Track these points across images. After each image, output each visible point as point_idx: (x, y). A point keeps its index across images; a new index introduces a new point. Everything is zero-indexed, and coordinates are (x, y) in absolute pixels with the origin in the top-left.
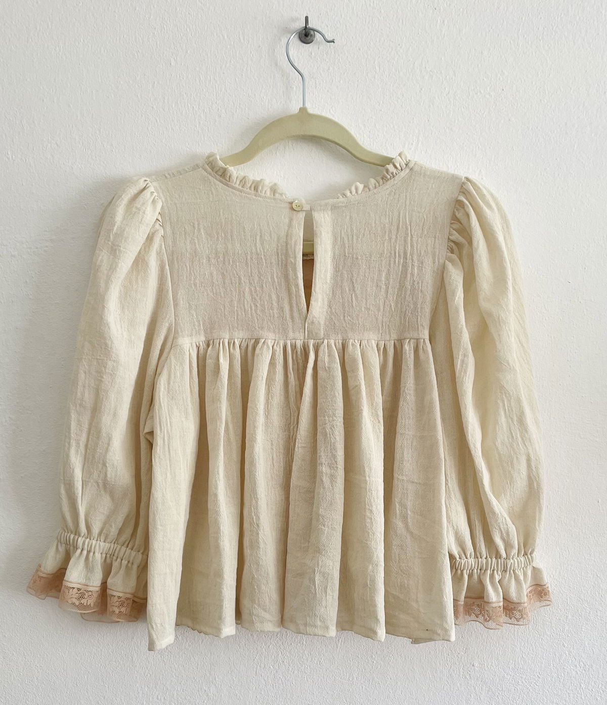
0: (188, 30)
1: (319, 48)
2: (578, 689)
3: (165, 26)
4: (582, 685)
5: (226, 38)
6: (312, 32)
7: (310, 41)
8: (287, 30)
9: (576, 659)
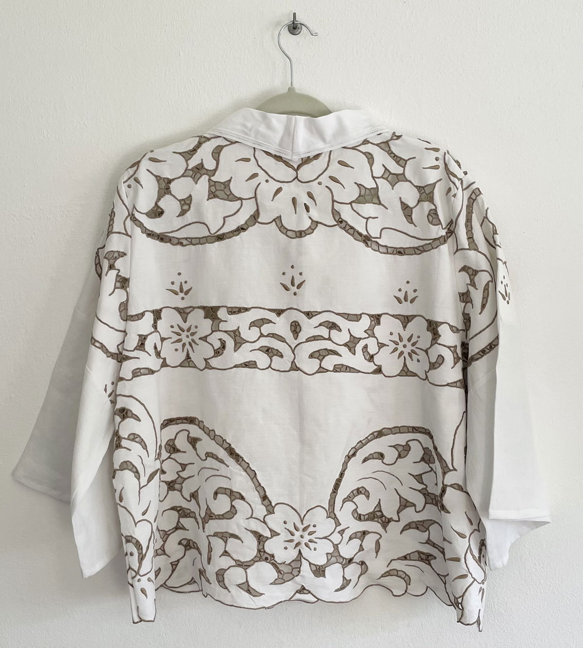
0: (194, 26)
2: (537, 585)
3: (175, 23)
4: (541, 581)
5: (226, 31)
6: (299, 26)
7: (297, 33)
8: (278, 24)
9: (535, 558)
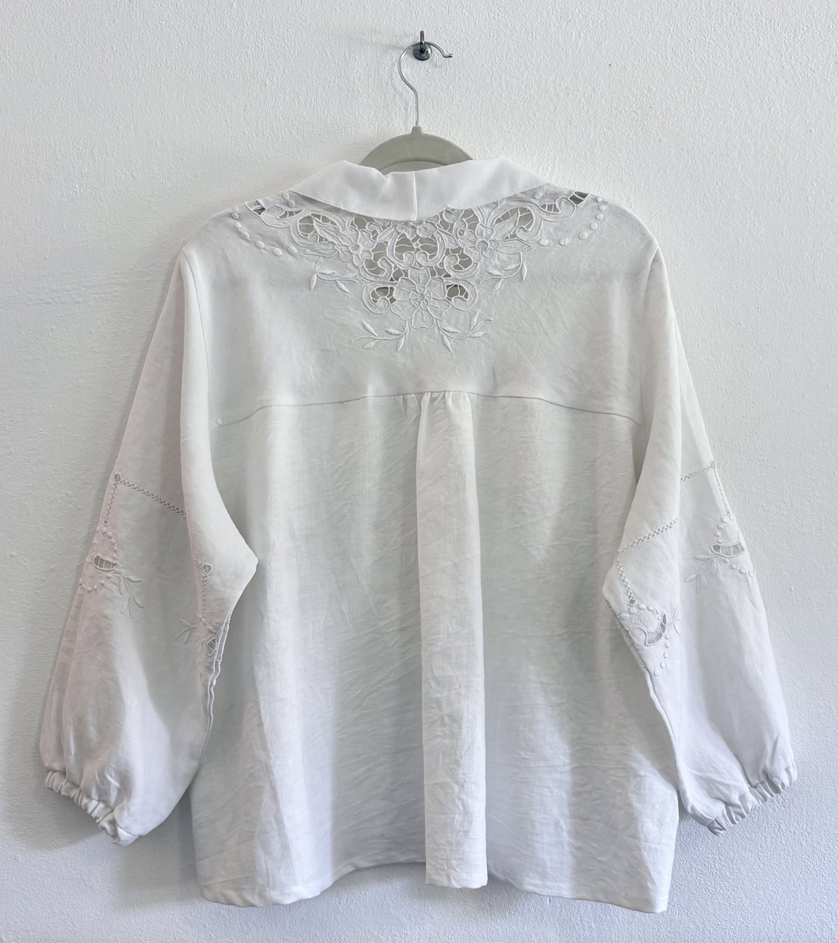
1: (436, 65)
